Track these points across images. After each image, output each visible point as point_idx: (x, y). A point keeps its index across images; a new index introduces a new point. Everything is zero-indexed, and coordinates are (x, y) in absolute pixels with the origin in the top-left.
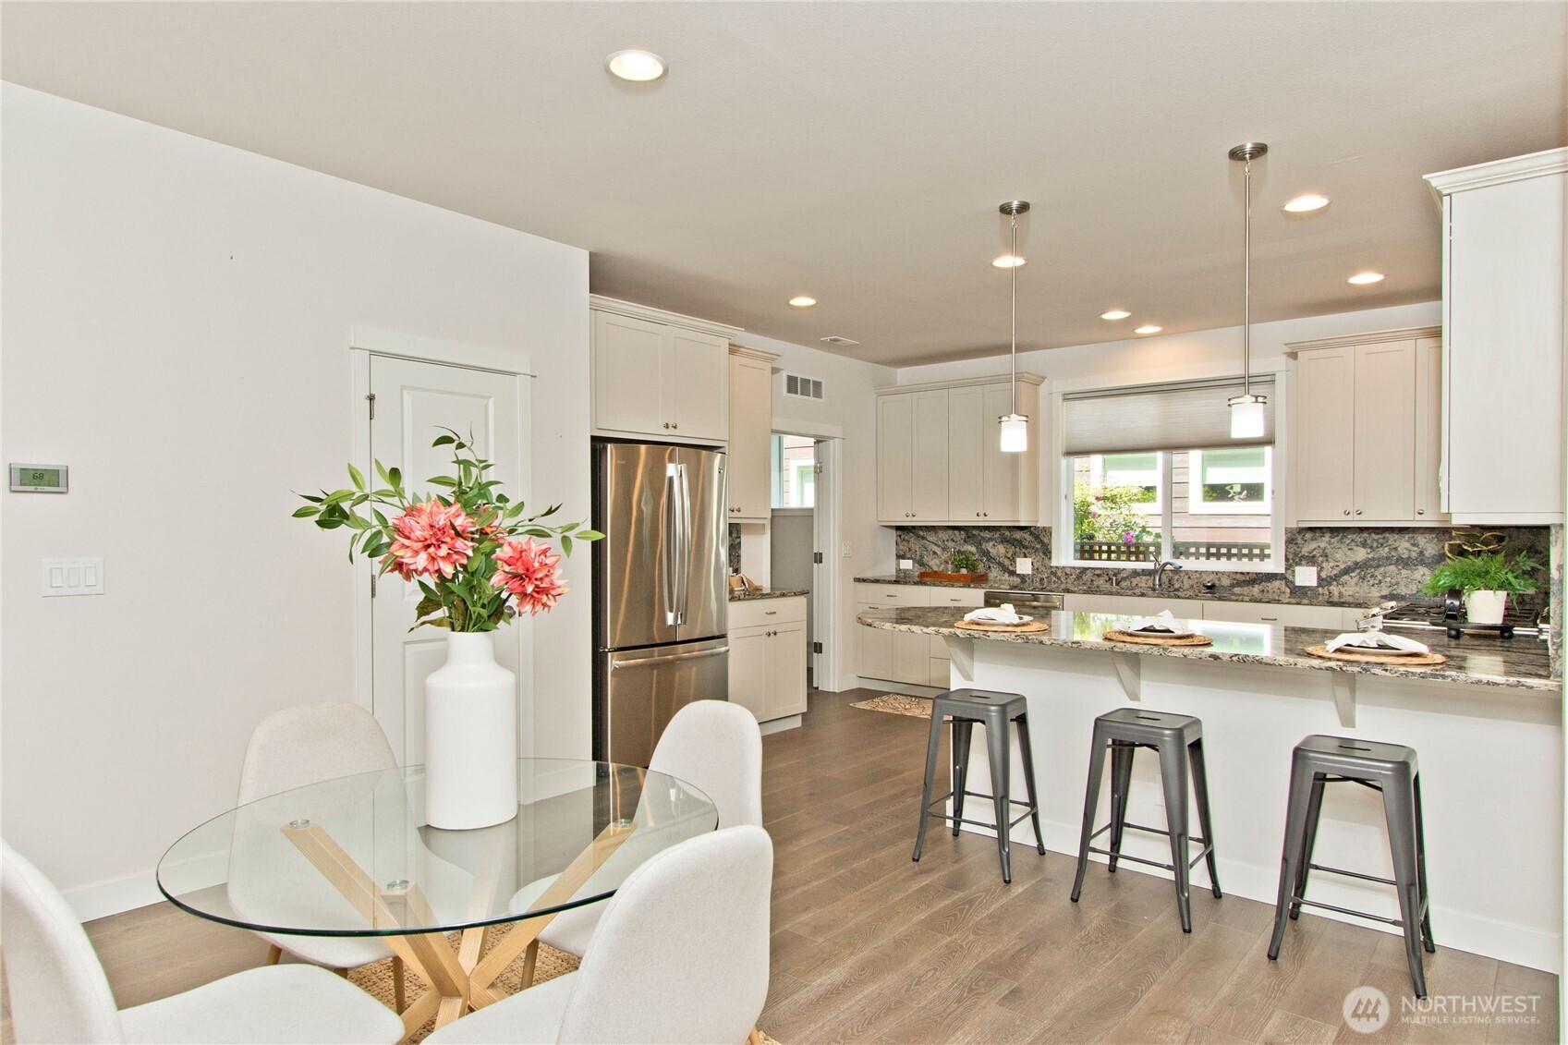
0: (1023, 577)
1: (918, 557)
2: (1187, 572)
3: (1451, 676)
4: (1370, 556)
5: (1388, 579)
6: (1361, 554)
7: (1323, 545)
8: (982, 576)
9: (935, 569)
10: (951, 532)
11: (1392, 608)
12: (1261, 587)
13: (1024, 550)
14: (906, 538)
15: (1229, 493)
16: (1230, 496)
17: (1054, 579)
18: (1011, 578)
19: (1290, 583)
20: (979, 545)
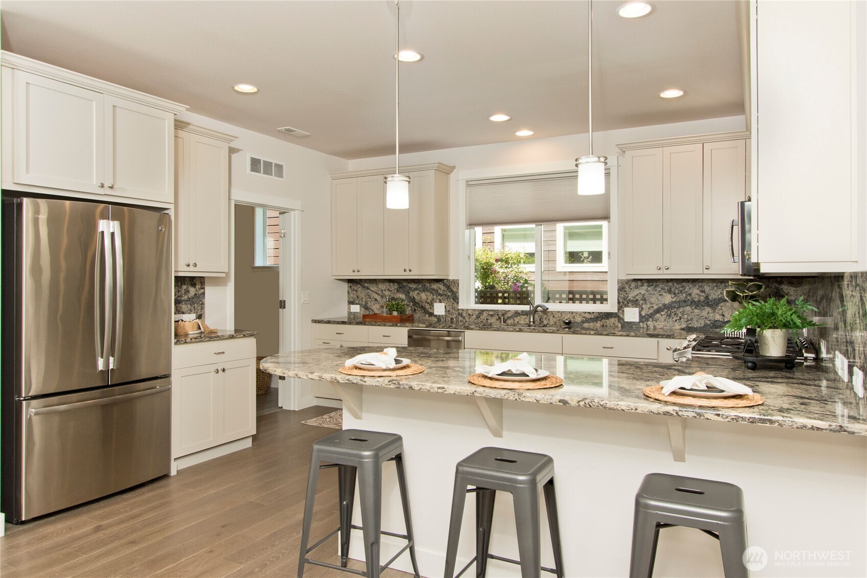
0: (439, 318)
1: (364, 303)
2: (552, 313)
3: (777, 421)
4: (674, 300)
5: (686, 316)
6: (668, 299)
7: (643, 292)
8: (410, 317)
9: (376, 311)
10: (387, 284)
11: (694, 340)
12: (602, 323)
13: (439, 297)
14: (355, 288)
15: (581, 257)
16: (582, 259)
17: (461, 318)
18: (431, 318)
19: (620, 319)
20: (407, 294)
